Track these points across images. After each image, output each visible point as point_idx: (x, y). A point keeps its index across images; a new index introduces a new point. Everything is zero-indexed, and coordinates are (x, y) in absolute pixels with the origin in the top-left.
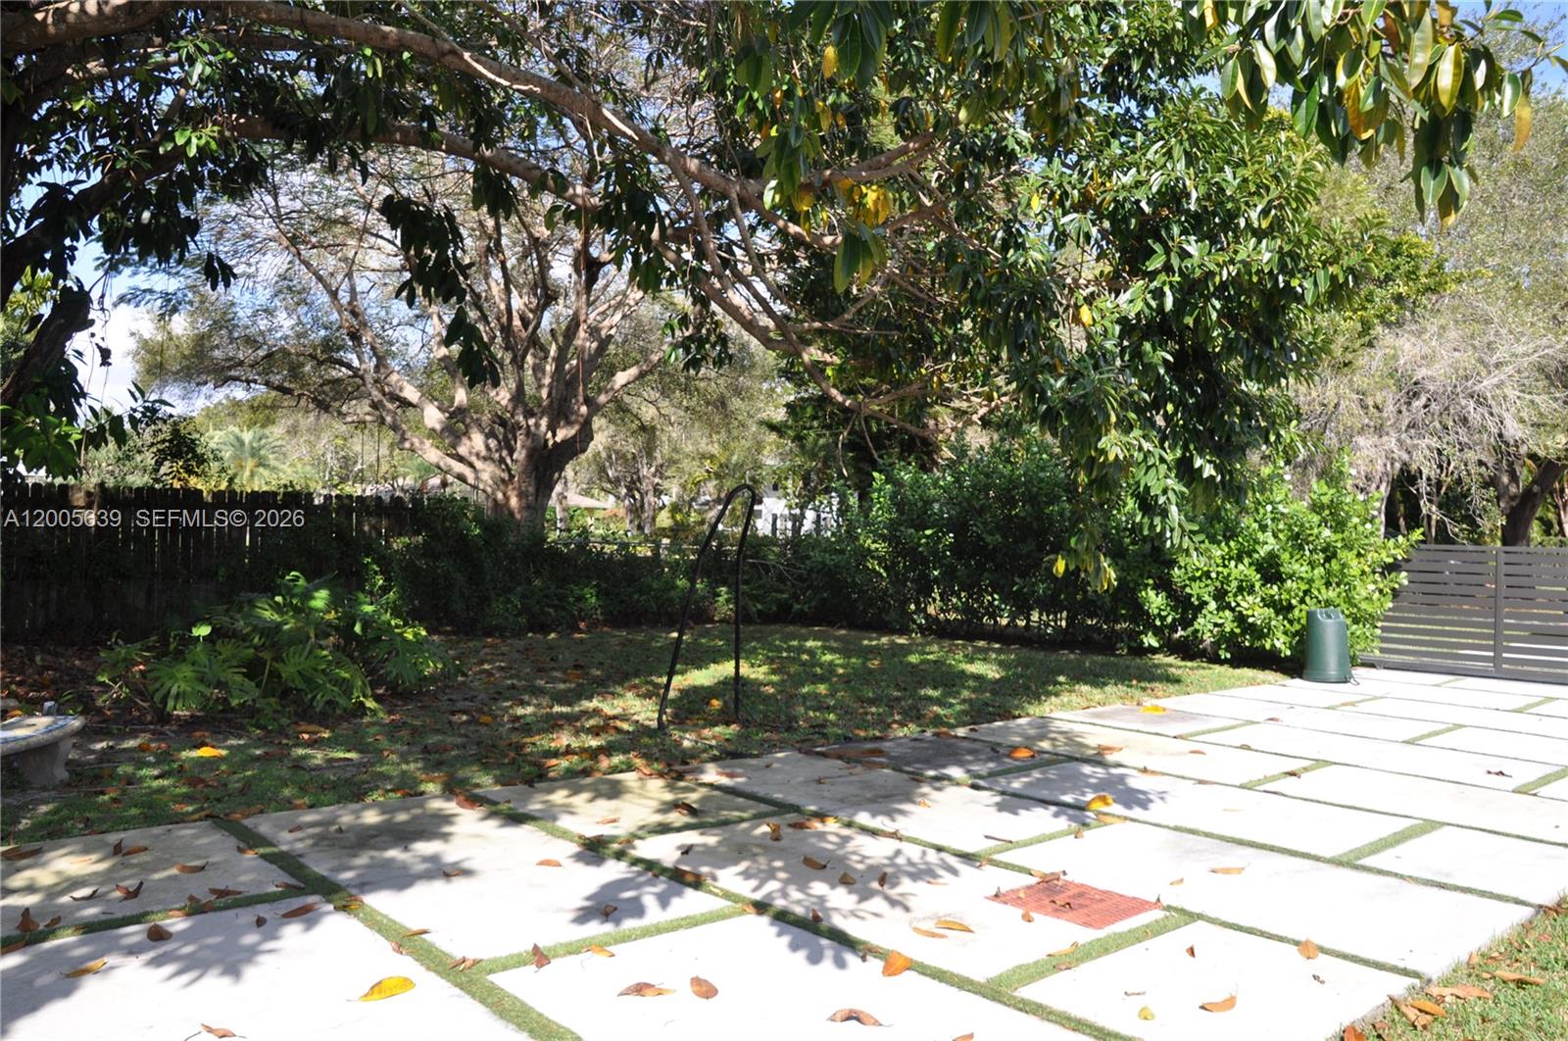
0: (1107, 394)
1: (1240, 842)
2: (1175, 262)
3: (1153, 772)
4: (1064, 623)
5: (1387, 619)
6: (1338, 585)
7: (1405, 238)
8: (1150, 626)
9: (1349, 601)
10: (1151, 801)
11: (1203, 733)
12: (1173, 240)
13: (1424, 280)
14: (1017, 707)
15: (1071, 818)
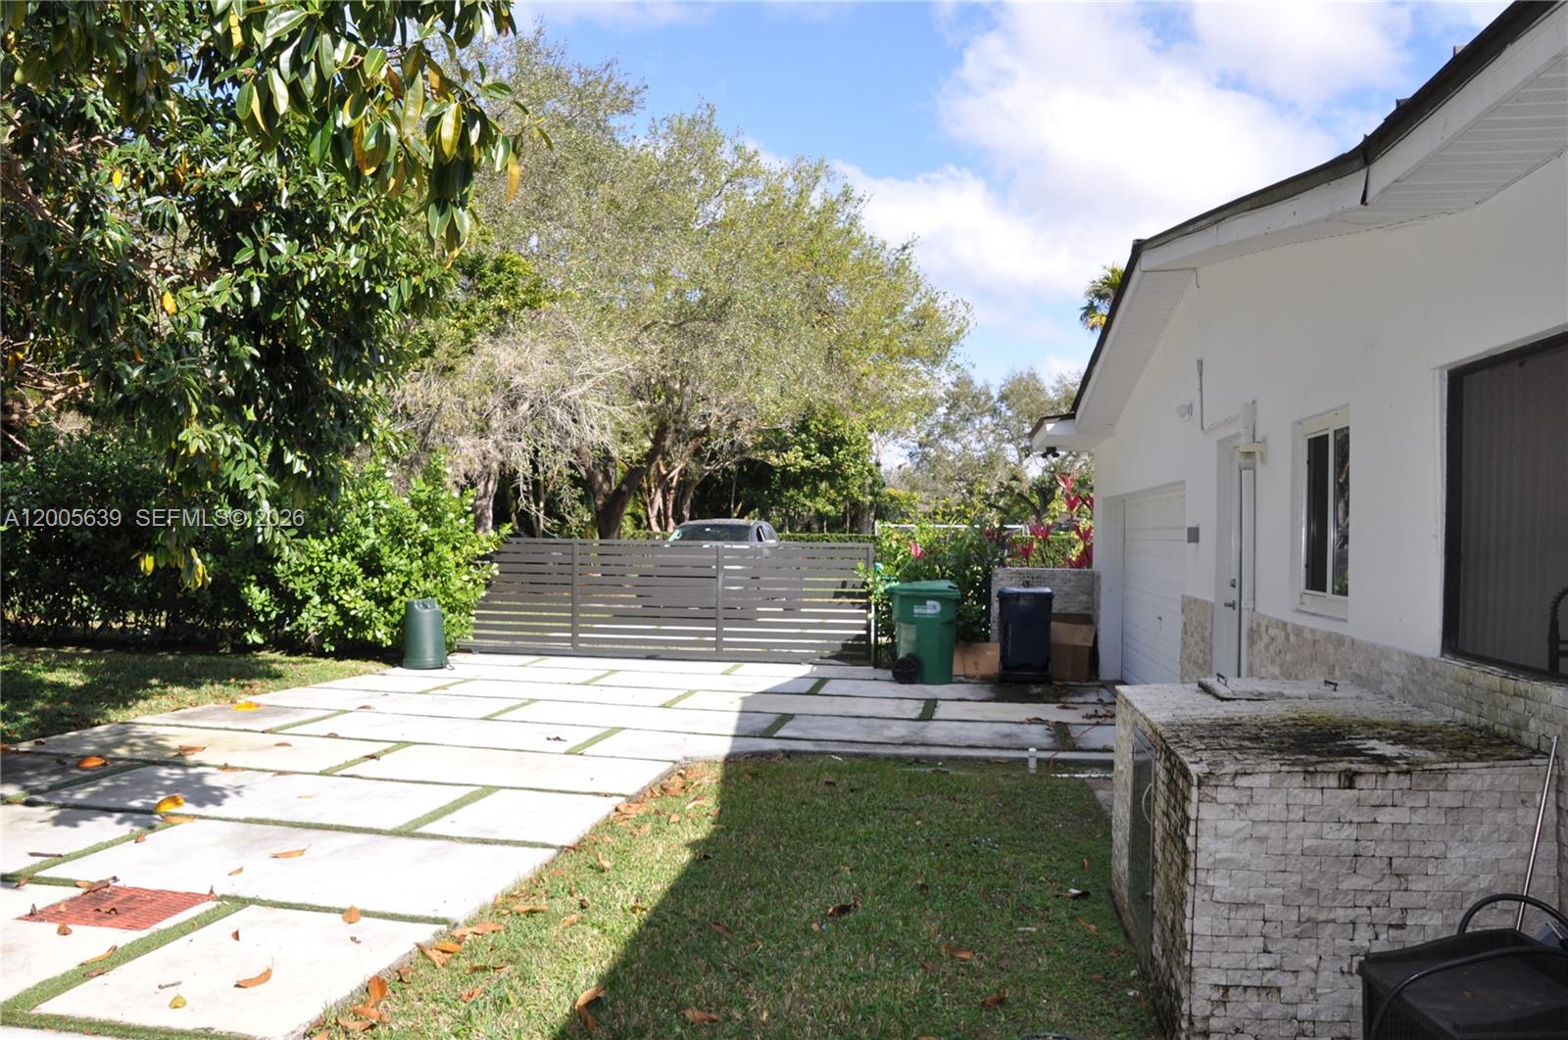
0: (188, 385)
1: (308, 826)
2: (264, 258)
3: (234, 769)
4: (163, 624)
5: (481, 607)
6: (435, 577)
7: (508, 256)
8: (254, 623)
9: (446, 592)
10: (225, 796)
11: (294, 725)
12: (263, 237)
13: (522, 296)
14: (98, 715)
15: (137, 823)
